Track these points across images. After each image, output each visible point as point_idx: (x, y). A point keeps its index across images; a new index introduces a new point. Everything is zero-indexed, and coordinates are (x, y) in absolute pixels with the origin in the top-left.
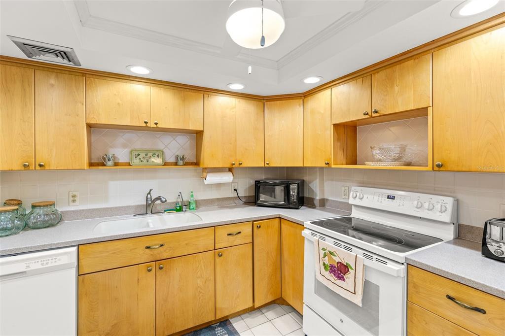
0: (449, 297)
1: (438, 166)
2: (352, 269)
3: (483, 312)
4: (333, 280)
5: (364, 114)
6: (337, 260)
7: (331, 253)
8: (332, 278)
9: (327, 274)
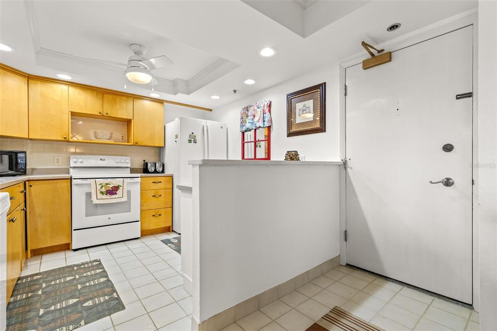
0: (153, 182)
1: (137, 143)
2: (121, 186)
3: (161, 182)
4: (108, 197)
5: (100, 113)
6: (111, 186)
7: (107, 184)
8: (108, 196)
9: (104, 196)
